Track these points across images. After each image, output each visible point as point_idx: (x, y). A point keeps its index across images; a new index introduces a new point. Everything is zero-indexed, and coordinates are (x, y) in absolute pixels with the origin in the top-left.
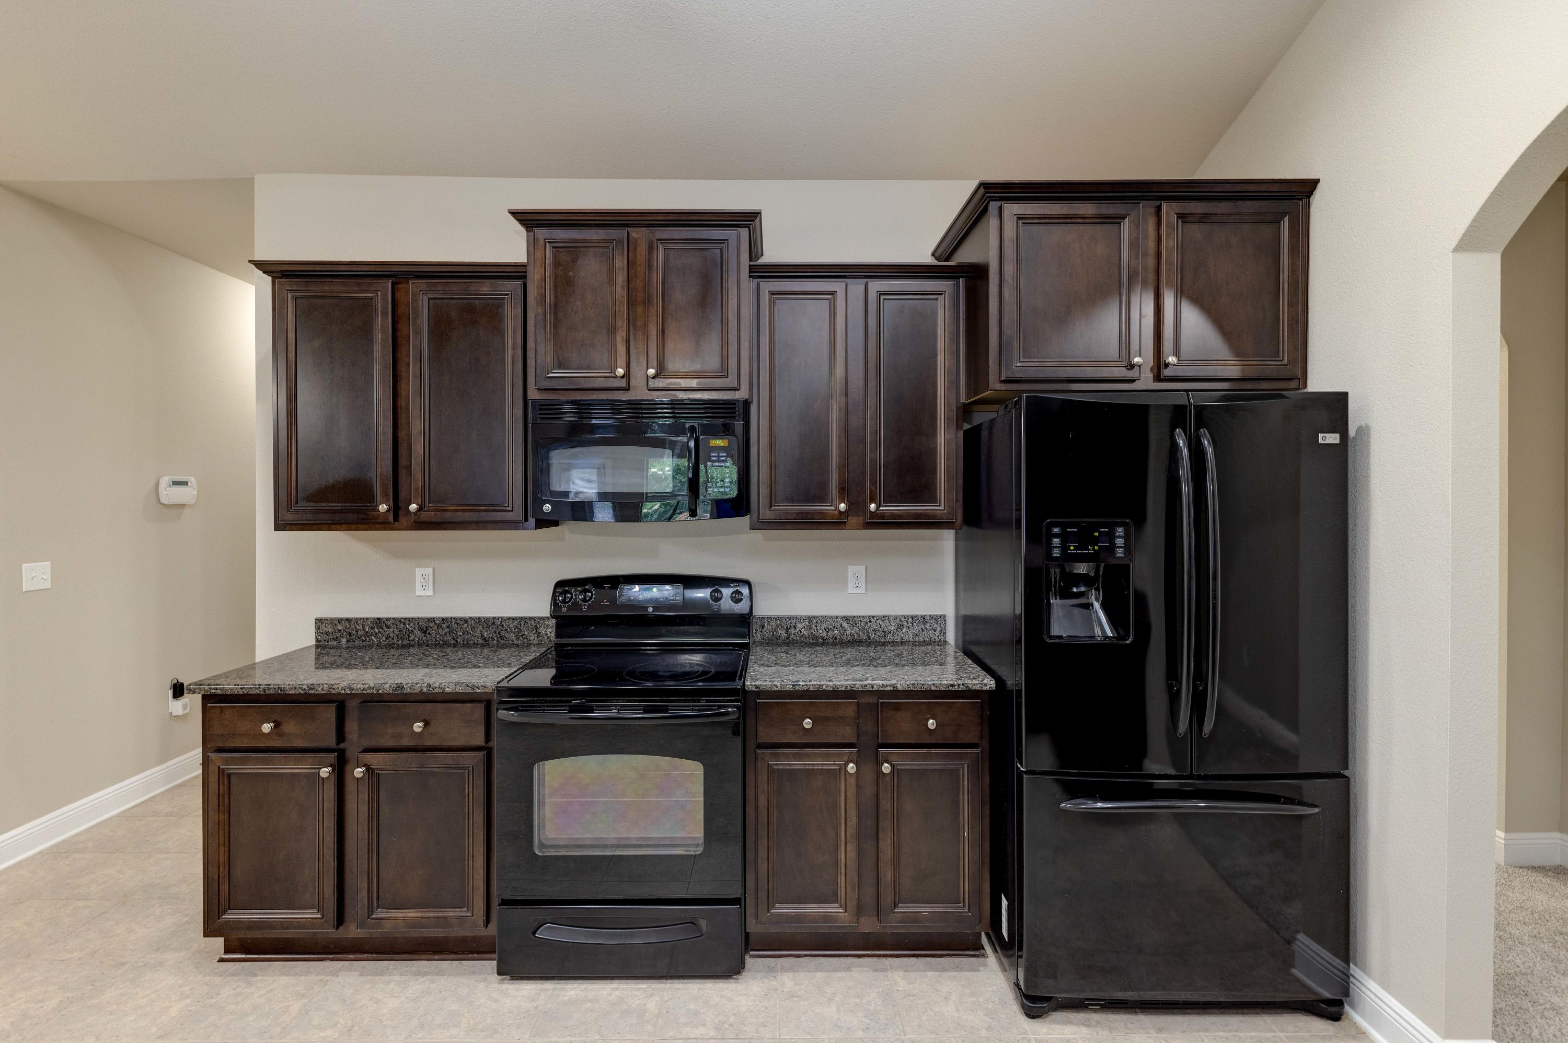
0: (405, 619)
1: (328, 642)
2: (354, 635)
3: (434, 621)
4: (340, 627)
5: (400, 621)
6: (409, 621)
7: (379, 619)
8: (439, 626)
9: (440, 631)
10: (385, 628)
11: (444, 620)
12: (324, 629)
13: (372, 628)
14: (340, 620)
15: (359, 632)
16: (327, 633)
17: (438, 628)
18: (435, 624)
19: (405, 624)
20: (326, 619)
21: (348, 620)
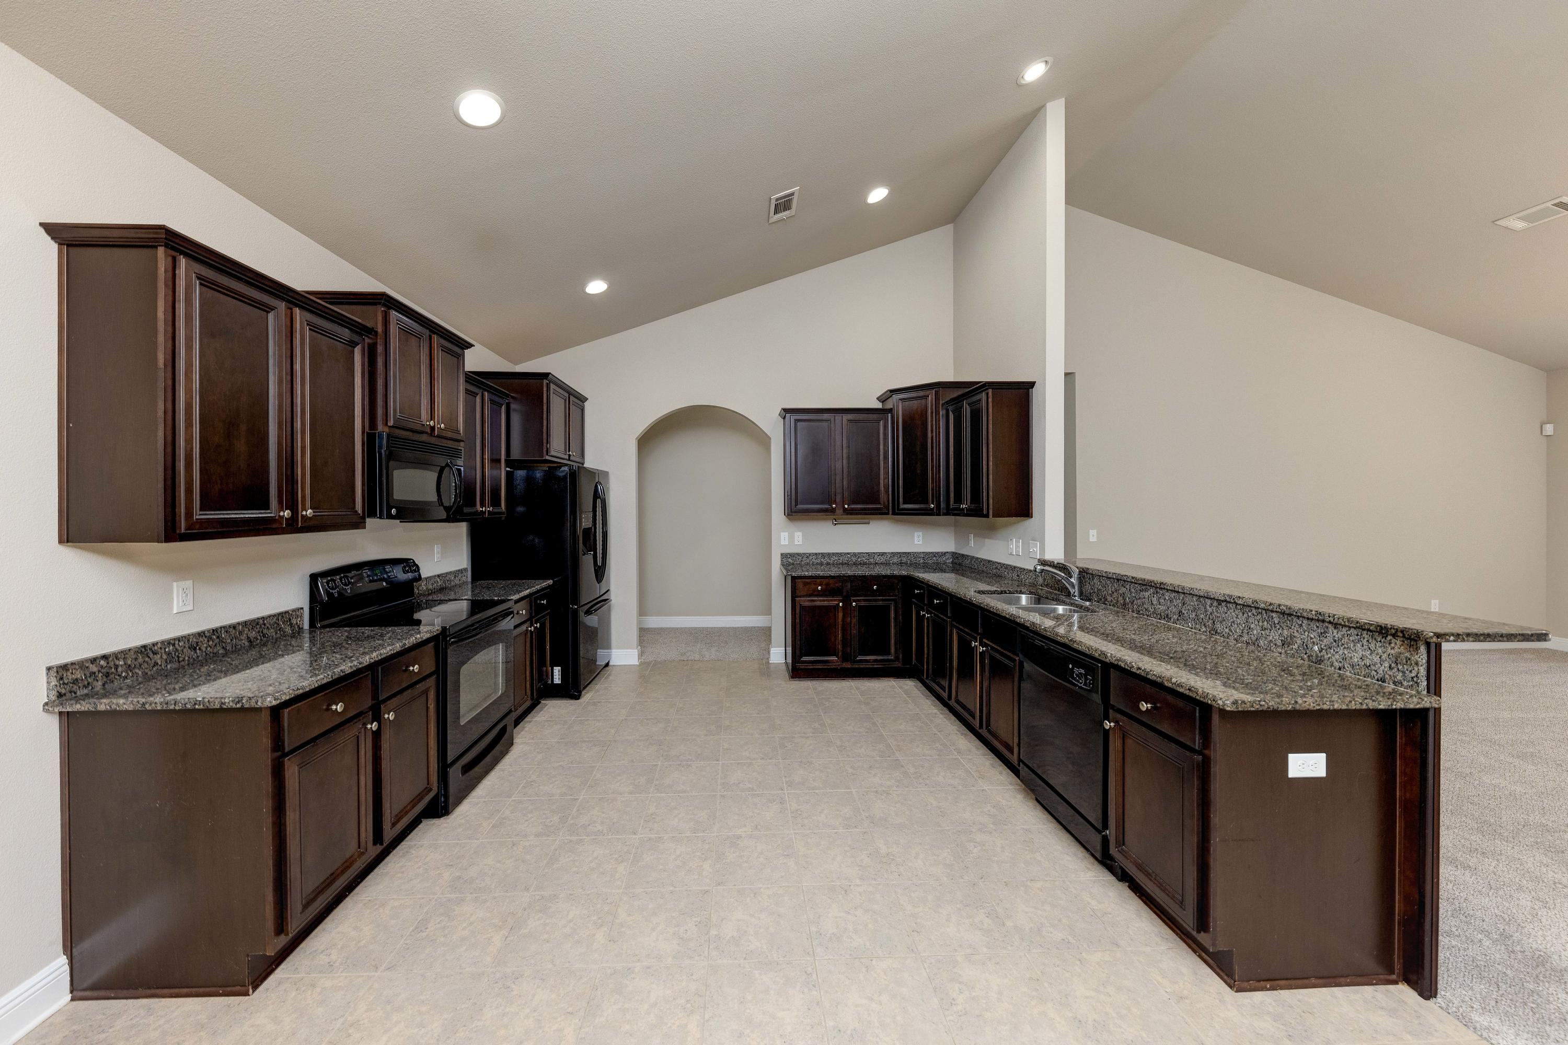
0: (175, 639)
1: (75, 693)
2: (112, 673)
3: (204, 634)
4: (94, 668)
5: (170, 642)
6: (179, 641)
7: (144, 647)
8: (210, 638)
9: (211, 643)
10: (151, 655)
11: (214, 631)
12: (69, 676)
13: (136, 659)
14: (94, 660)
15: (120, 669)
16: (75, 681)
17: (208, 641)
18: (206, 637)
19: (174, 645)
20: (72, 664)
21: (105, 657)
